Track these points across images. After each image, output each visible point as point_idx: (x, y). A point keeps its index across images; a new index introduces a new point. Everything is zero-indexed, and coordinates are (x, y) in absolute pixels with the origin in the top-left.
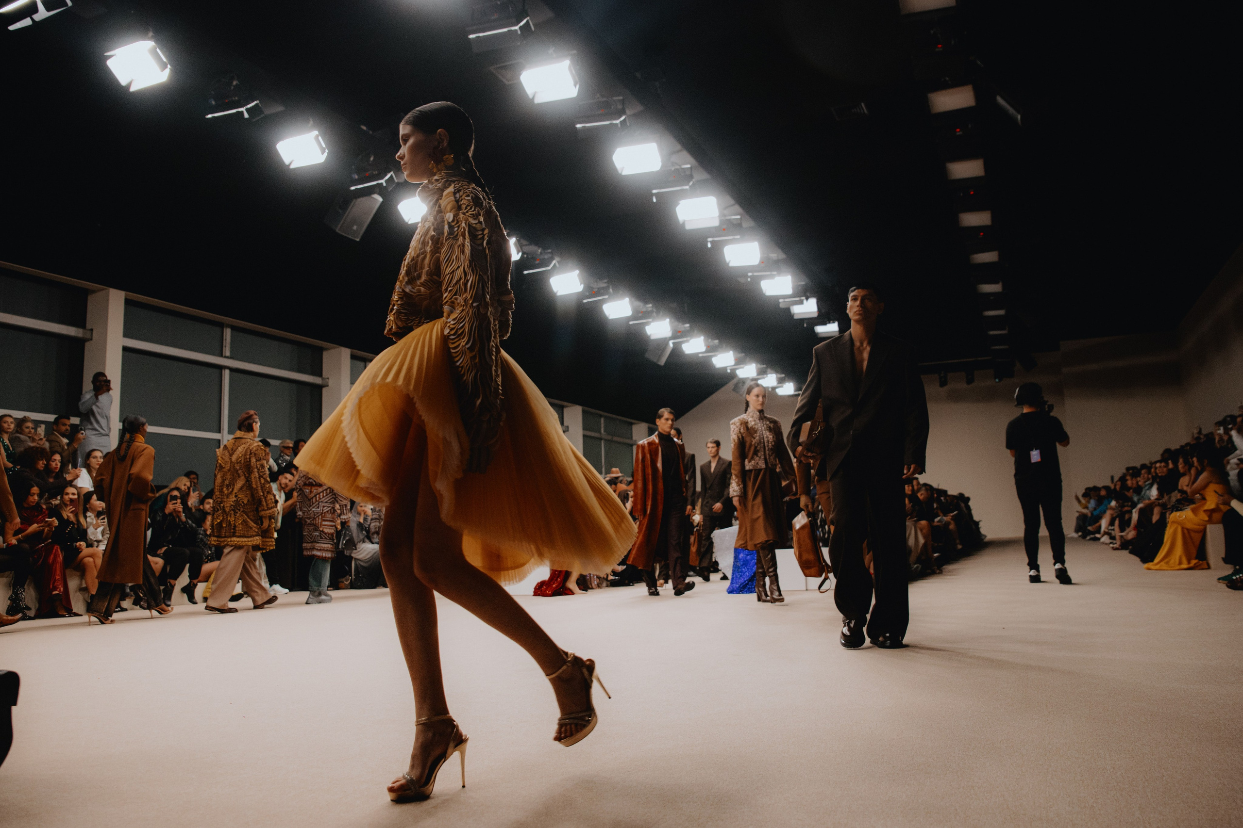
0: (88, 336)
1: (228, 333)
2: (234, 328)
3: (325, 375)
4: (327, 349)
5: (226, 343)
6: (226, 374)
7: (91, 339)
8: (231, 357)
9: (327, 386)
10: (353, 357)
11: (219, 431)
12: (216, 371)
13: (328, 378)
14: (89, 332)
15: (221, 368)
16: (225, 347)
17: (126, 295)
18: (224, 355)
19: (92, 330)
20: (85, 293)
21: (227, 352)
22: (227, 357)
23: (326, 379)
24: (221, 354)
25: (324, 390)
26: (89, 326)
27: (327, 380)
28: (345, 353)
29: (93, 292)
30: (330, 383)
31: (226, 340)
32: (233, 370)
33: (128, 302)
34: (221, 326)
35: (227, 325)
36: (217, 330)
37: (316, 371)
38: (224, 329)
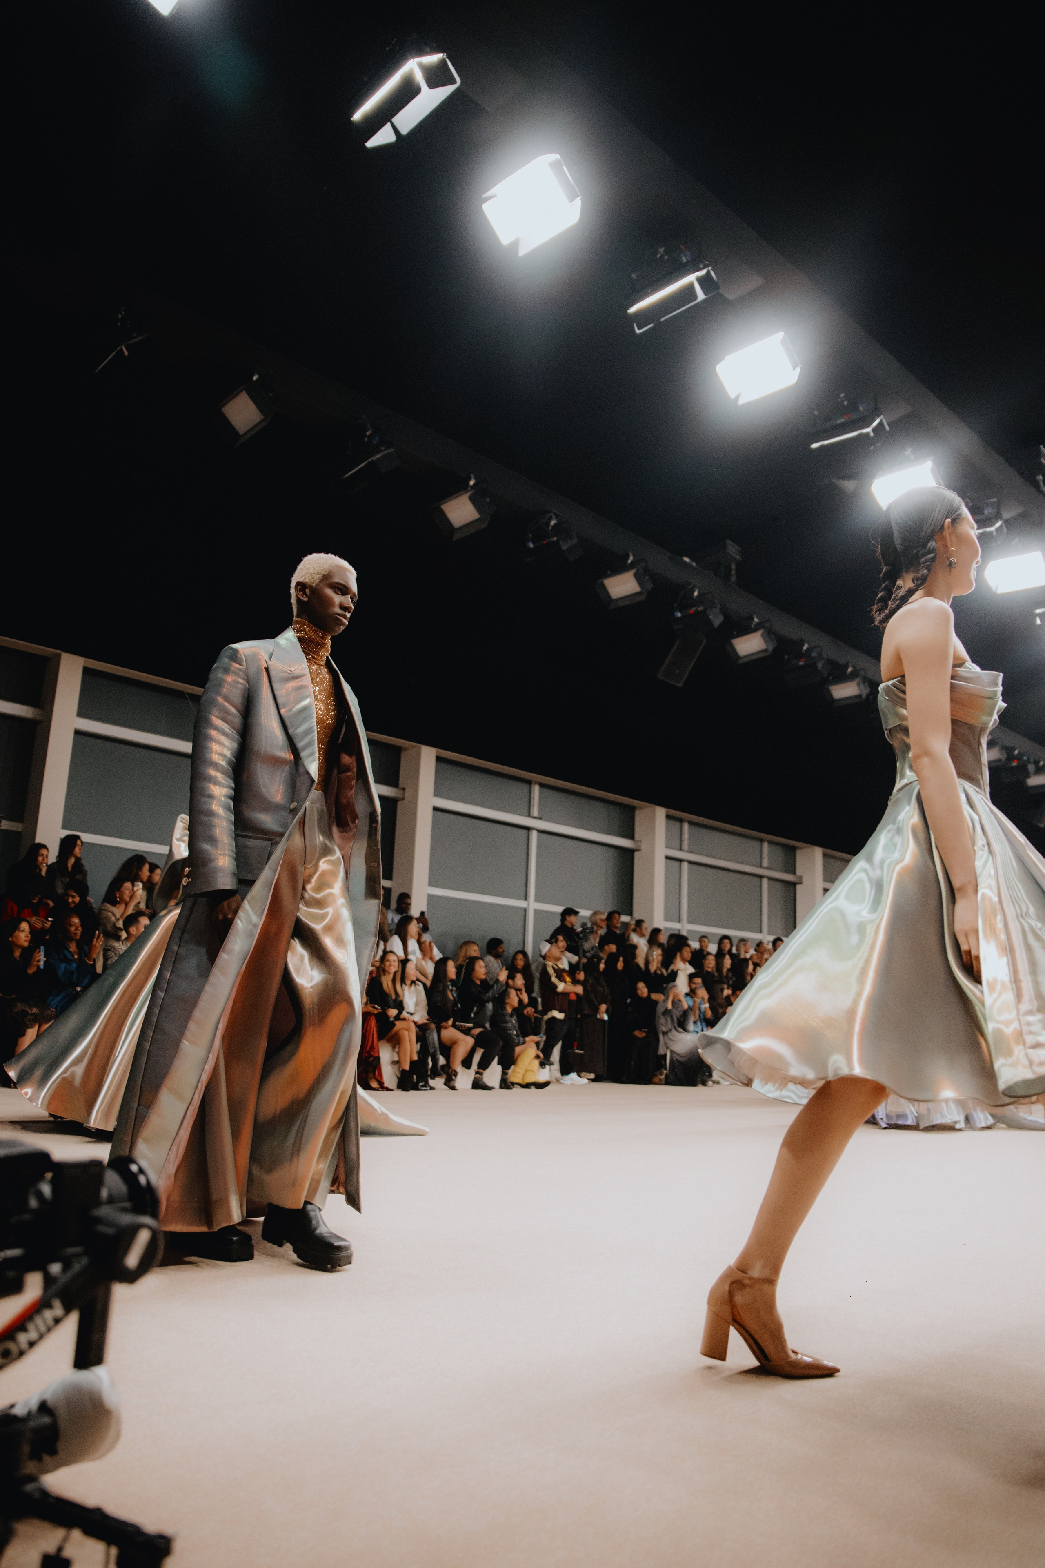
0: (400, 796)
1: (536, 789)
2: (542, 785)
3: (637, 836)
4: (640, 808)
5: (533, 802)
6: (534, 834)
7: (403, 799)
8: (540, 818)
9: (639, 850)
10: (668, 817)
11: (526, 898)
12: (524, 832)
13: (640, 841)
14: (401, 792)
15: (528, 829)
16: (533, 805)
17: (437, 752)
18: (531, 815)
19: (404, 789)
20: (397, 751)
21: (535, 812)
22: (535, 818)
24: (529, 815)
25: (636, 854)
26: (401, 785)
27: (639, 843)
28: (661, 813)
29: (406, 749)
30: (643, 846)
31: (534, 798)
32: (539, 831)
33: (439, 759)
34: (529, 782)
35: (536, 783)
36: (524, 787)
37: (629, 833)
38: (533, 786)
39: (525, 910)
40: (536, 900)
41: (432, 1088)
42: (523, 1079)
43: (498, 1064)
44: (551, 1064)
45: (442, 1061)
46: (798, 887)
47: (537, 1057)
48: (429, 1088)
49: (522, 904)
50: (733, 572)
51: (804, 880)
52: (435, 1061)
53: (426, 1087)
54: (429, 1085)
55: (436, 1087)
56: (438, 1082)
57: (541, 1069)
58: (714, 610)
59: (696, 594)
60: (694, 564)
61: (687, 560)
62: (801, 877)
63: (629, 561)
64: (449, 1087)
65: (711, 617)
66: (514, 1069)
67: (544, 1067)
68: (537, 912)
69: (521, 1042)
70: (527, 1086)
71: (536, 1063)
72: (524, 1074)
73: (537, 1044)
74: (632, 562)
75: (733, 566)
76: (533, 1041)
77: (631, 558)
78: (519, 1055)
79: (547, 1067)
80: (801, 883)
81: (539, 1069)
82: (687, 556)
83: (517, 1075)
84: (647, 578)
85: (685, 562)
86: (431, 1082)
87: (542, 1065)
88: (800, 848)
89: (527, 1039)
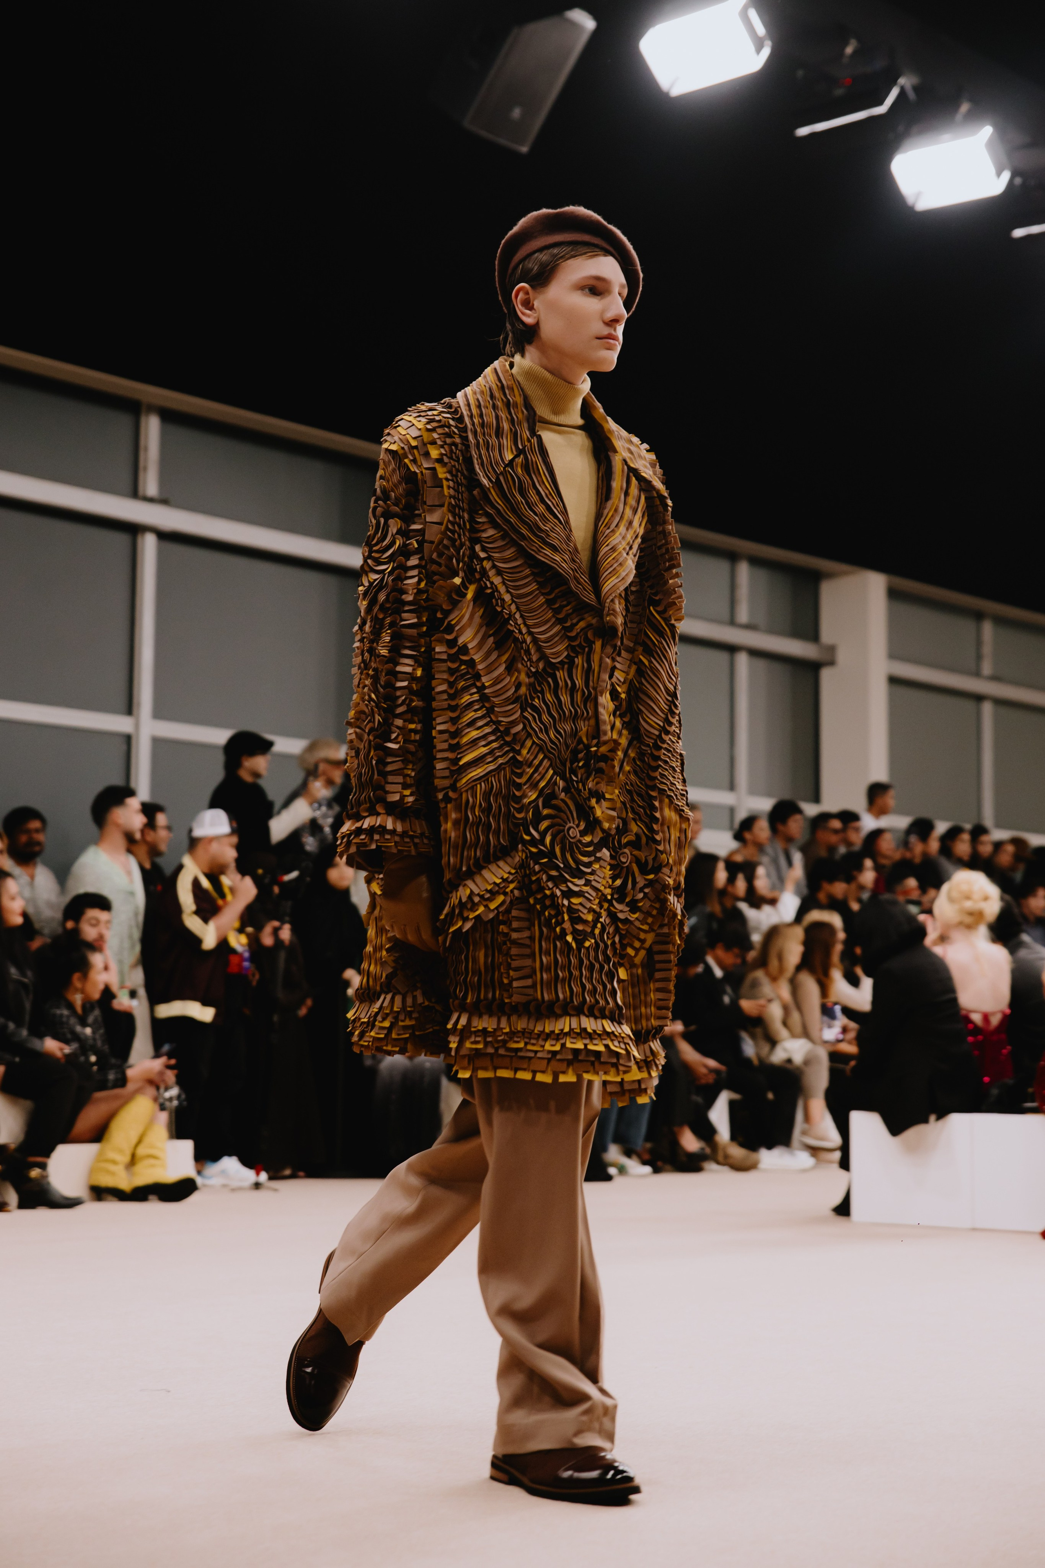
1: (152, 426)
2: (168, 416)
5: (146, 459)
6: (149, 544)
8: (163, 501)
11: (129, 709)
12: (123, 537)
15: (133, 530)
16: (145, 469)
18: (140, 494)
21: (151, 487)
22: (151, 500)
24: (135, 493)
31: (146, 449)
32: (164, 536)
34: (135, 409)
35: (152, 409)
36: (123, 420)
38: (143, 419)
39: (128, 739)
40: (159, 713)
42: (129, 1178)
46: (826, 675)
49: (119, 724)
51: (841, 656)
62: (832, 649)
66: (101, 1153)
68: (158, 743)
69: (111, 1081)
70: (140, 1194)
72: (129, 1166)
78: (113, 1115)
80: (831, 663)
81: (166, 1150)
83: (110, 1167)
88: (830, 575)
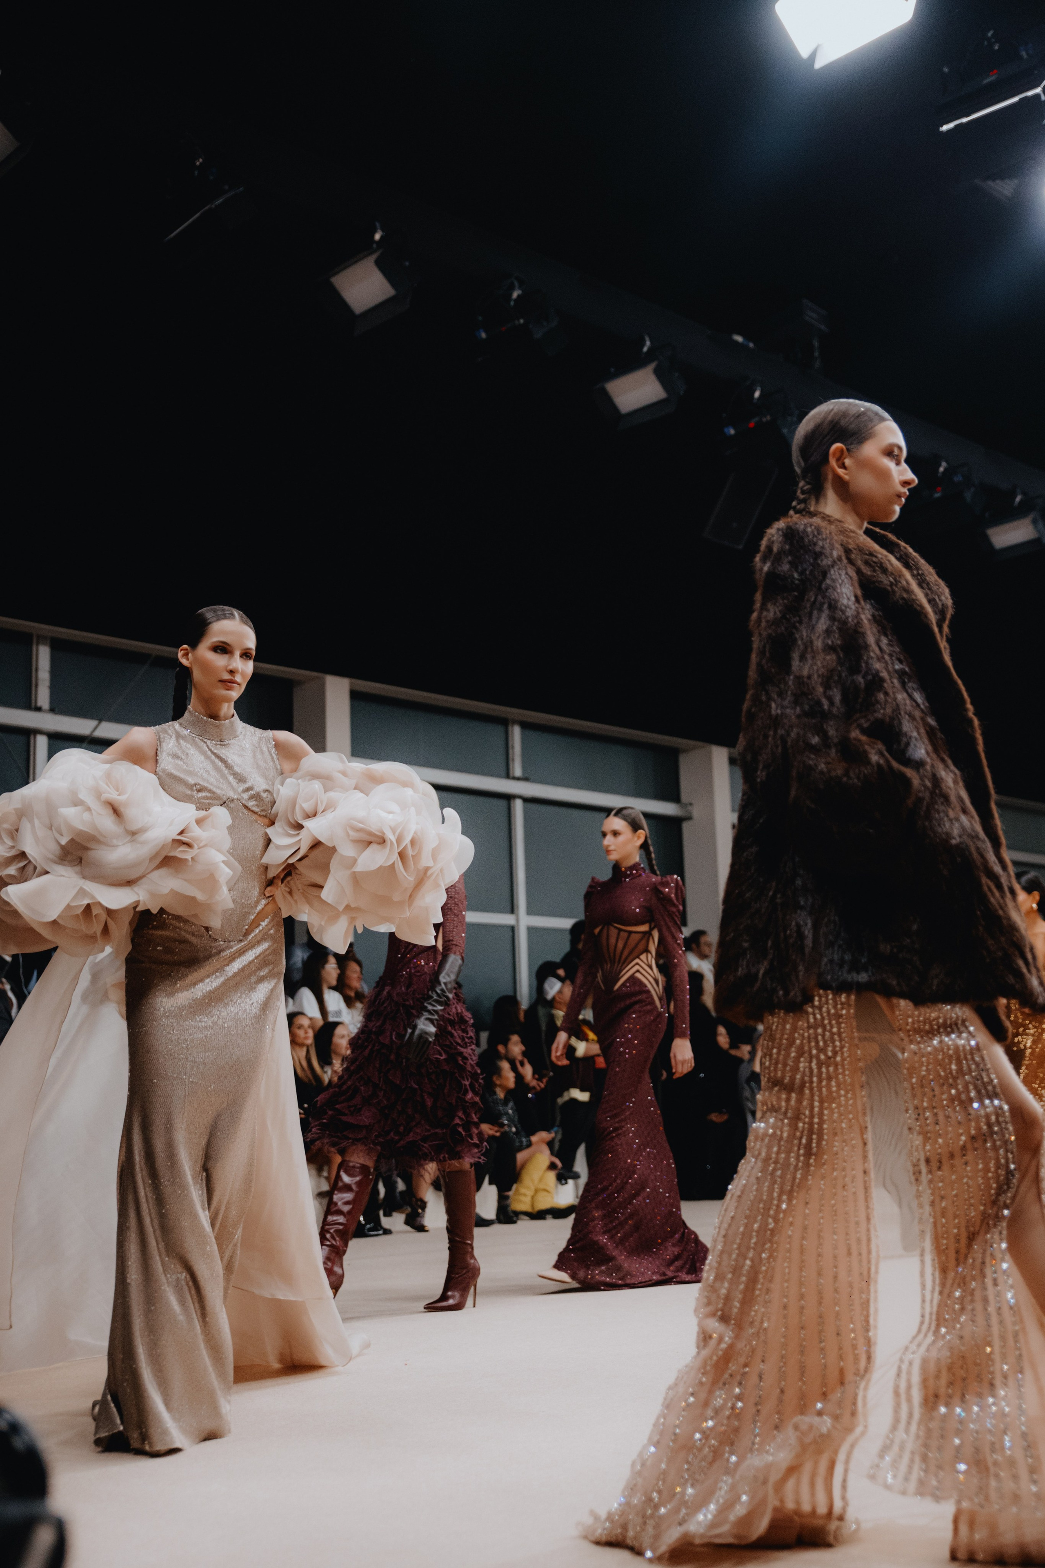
1: (516, 732)
2: (525, 726)
3: (684, 798)
4: (685, 751)
5: (513, 754)
6: (518, 805)
8: (525, 779)
9: (689, 818)
11: (512, 910)
12: (503, 803)
13: (691, 804)
15: (508, 798)
16: (513, 759)
17: (351, 685)
18: (511, 775)
21: (518, 771)
22: (518, 779)
23: (686, 805)
24: (508, 775)
25: (686, 826)
27: (689, 808)
28: (720, 756)
29: (300, 683)
30: (696, 812)
31: (513, 747)
32: (527, 800)
33: (355, 696)
34: (505, 723)
35: (515, 722)
36: (498, 730)
37: (672, 794)
38: (510, 728)
39: (513, 929)
40: (530, 912)
41: (387, 1232)
42: (533, 1206)
43: (490, 1183)
44: (576, 1176)
45: (401, 1186)
47: (552, 1166)
48: (381, 1232)
49: (507, 919)
50: (816, 354)
52: (390, 1187)
53: (379, 1230)
54: (382, 1228)
55: (393, 1229)
56: (396, 1221)
57: (560, 1186)
58: (789, 418)
59: (757, 394)
60: (751, 345)
61: (739, 339)
63: (645, 349)
64: (413, 1227)
65: (785, 431)
66: (517, 1190)
67: (564, 1182)
68: (531, 930)
69: (525, 1144)
70: (539, 1215)
71: (552, 1176)
72: (533, 1197)
73: (550, 1144)
74: (649, 350)
75: (816, 343)
76: (542, 1141)
77: (648, 343)
78: (523, 1166)
79: (571, 1182)
81: (556, 1187)
82: (739, 333)
83: (523, 1198)
84: (677, 374)
85: (737, 342)
86: (385, 1222)
87: (562, 1178)
89: (534, 1139)
